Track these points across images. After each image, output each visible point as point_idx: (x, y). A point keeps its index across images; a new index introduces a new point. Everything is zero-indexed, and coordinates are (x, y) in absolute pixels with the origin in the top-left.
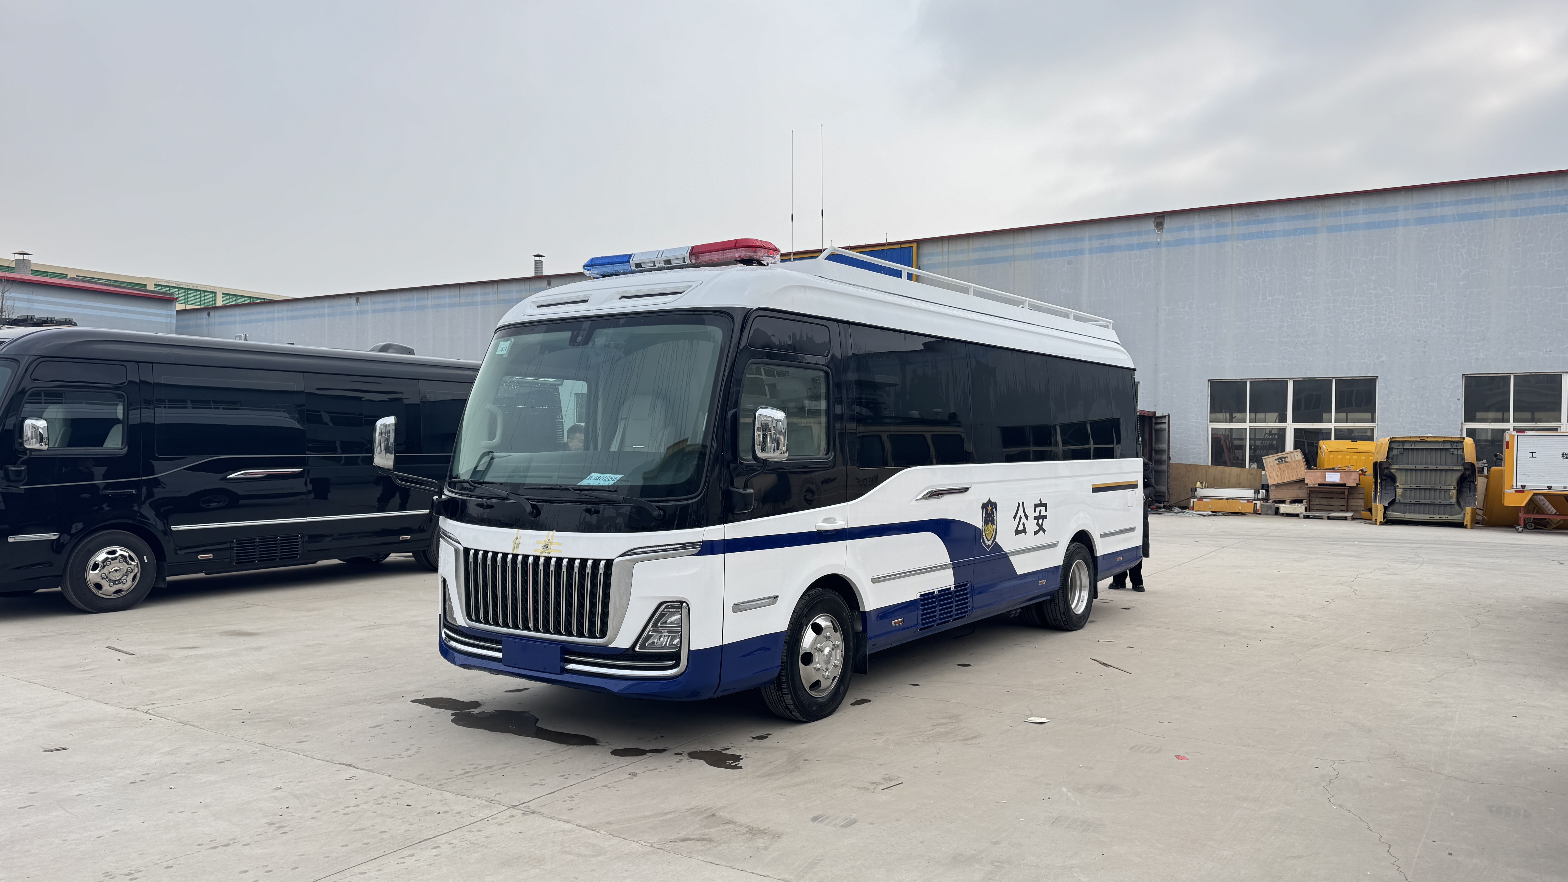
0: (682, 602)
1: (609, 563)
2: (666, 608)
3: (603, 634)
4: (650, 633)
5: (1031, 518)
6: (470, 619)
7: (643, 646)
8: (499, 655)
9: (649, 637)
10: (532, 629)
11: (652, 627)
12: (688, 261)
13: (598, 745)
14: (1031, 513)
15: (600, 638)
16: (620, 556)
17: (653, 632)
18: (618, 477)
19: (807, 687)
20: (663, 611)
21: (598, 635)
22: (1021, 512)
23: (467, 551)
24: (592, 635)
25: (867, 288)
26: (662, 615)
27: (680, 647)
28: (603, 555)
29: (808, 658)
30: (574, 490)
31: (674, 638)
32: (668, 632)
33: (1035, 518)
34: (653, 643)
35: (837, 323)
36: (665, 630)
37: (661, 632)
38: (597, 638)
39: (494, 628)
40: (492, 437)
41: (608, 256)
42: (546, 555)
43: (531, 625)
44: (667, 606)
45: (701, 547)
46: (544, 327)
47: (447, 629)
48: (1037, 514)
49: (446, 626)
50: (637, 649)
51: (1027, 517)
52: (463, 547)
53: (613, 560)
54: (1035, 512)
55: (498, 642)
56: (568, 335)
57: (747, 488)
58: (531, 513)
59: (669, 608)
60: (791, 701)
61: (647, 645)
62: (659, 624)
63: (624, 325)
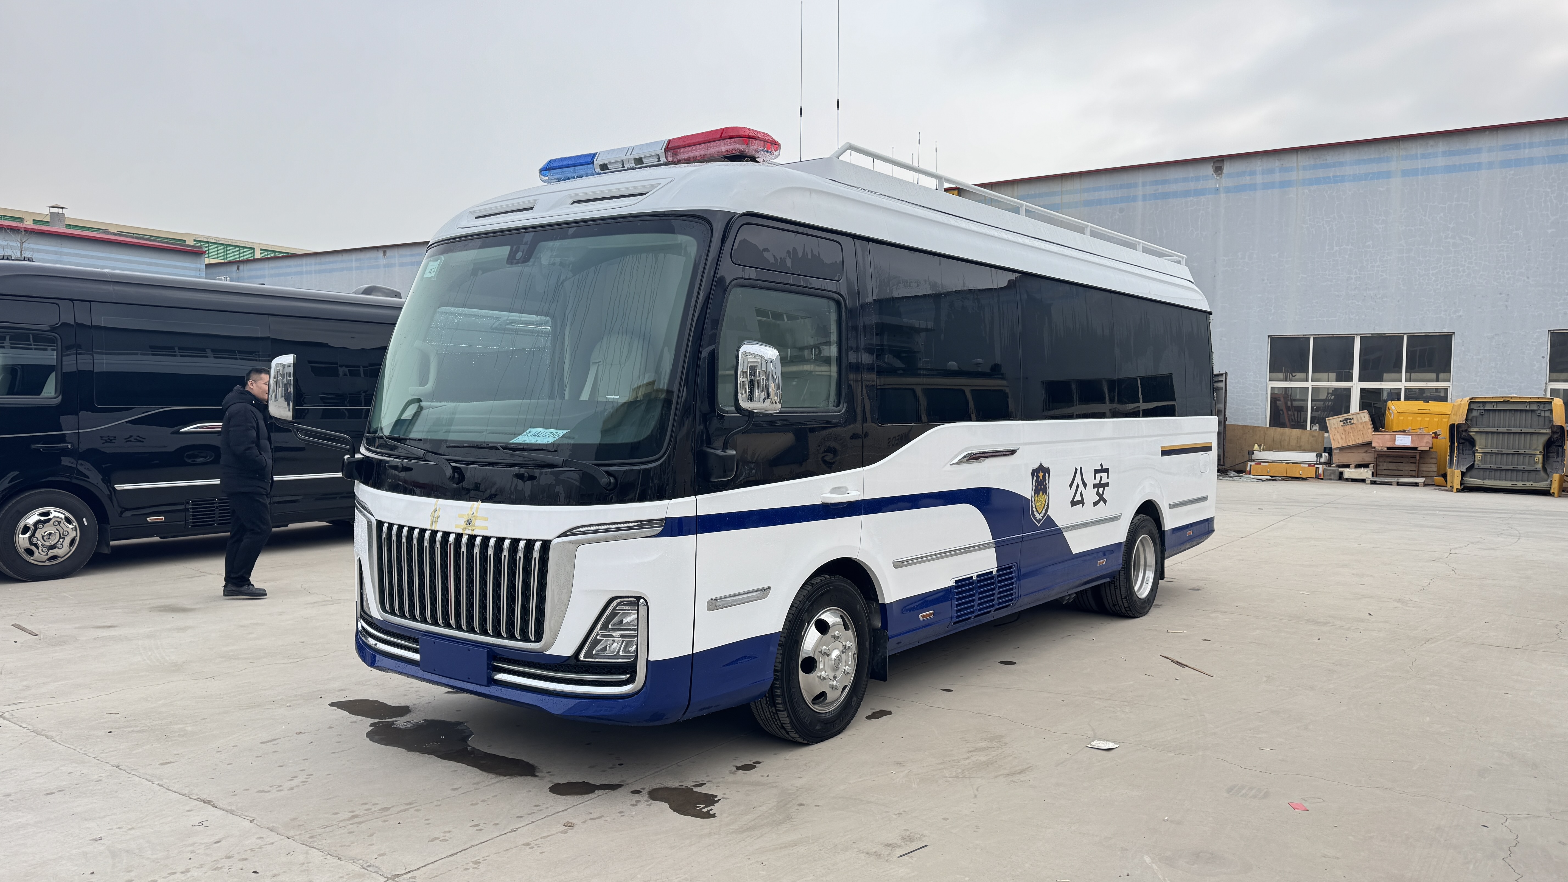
0: (638, 598)
1: (546, 545)
2: (618, 604)
3: (539, 637)
4: (598, 637)
5: (1090, 485)
6: (384, 610)
7: (589, 654)
8: (416, 657)
9: (596, 642)
10: (454, 627)
11: (601, 629)
12: (663, 160)
13: (537, 776)
14: (1091, 481)
15: (535, 642)
16: (559, 536)
17: (603, 636)
18: (562, 432)
19: (809, 700)
20: (615, 609)
21: (532, 638)
22: (1078, 479)
23: (380, 524)
24: (525, 638)
25: (892, 198)
26: (613, 615)
27: (637, 656)
28: (538, 534)
29: (810, 665)
30: (504, 448)
31: (628, 644)
32: (622, 636)
33: (1095, 486)
34: (605, 649)
35: (853, 238)
36: (616, 634)
37: (612, 636)
38: (530, 641)
39: (410, 623)
40: (423, 381)
41: (568, 156)
42: (470, 532)
43: (452, 622)
44: (620, 602)
45: (664, 526)
46: (479, 242)
47: (364, 621)
48: (1097, 481)
49: (362, 617)
50: (582, 657)
51: (1085, 485)
52: (376, 520)
53: (550, 541)
54: (1095, 478)
55: (416, 641)
56: (506, 250)
57: (727, 449)
58: (452, 478)
59: (622, 605)
60: (787, 719)
61: (594, 652)
62: (610, 626)
63: (574, 236)
